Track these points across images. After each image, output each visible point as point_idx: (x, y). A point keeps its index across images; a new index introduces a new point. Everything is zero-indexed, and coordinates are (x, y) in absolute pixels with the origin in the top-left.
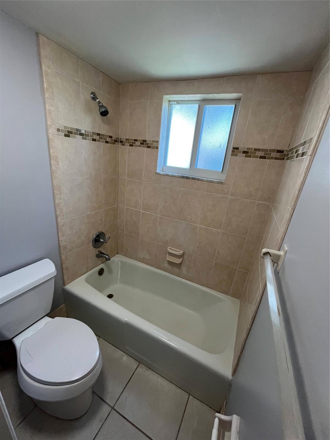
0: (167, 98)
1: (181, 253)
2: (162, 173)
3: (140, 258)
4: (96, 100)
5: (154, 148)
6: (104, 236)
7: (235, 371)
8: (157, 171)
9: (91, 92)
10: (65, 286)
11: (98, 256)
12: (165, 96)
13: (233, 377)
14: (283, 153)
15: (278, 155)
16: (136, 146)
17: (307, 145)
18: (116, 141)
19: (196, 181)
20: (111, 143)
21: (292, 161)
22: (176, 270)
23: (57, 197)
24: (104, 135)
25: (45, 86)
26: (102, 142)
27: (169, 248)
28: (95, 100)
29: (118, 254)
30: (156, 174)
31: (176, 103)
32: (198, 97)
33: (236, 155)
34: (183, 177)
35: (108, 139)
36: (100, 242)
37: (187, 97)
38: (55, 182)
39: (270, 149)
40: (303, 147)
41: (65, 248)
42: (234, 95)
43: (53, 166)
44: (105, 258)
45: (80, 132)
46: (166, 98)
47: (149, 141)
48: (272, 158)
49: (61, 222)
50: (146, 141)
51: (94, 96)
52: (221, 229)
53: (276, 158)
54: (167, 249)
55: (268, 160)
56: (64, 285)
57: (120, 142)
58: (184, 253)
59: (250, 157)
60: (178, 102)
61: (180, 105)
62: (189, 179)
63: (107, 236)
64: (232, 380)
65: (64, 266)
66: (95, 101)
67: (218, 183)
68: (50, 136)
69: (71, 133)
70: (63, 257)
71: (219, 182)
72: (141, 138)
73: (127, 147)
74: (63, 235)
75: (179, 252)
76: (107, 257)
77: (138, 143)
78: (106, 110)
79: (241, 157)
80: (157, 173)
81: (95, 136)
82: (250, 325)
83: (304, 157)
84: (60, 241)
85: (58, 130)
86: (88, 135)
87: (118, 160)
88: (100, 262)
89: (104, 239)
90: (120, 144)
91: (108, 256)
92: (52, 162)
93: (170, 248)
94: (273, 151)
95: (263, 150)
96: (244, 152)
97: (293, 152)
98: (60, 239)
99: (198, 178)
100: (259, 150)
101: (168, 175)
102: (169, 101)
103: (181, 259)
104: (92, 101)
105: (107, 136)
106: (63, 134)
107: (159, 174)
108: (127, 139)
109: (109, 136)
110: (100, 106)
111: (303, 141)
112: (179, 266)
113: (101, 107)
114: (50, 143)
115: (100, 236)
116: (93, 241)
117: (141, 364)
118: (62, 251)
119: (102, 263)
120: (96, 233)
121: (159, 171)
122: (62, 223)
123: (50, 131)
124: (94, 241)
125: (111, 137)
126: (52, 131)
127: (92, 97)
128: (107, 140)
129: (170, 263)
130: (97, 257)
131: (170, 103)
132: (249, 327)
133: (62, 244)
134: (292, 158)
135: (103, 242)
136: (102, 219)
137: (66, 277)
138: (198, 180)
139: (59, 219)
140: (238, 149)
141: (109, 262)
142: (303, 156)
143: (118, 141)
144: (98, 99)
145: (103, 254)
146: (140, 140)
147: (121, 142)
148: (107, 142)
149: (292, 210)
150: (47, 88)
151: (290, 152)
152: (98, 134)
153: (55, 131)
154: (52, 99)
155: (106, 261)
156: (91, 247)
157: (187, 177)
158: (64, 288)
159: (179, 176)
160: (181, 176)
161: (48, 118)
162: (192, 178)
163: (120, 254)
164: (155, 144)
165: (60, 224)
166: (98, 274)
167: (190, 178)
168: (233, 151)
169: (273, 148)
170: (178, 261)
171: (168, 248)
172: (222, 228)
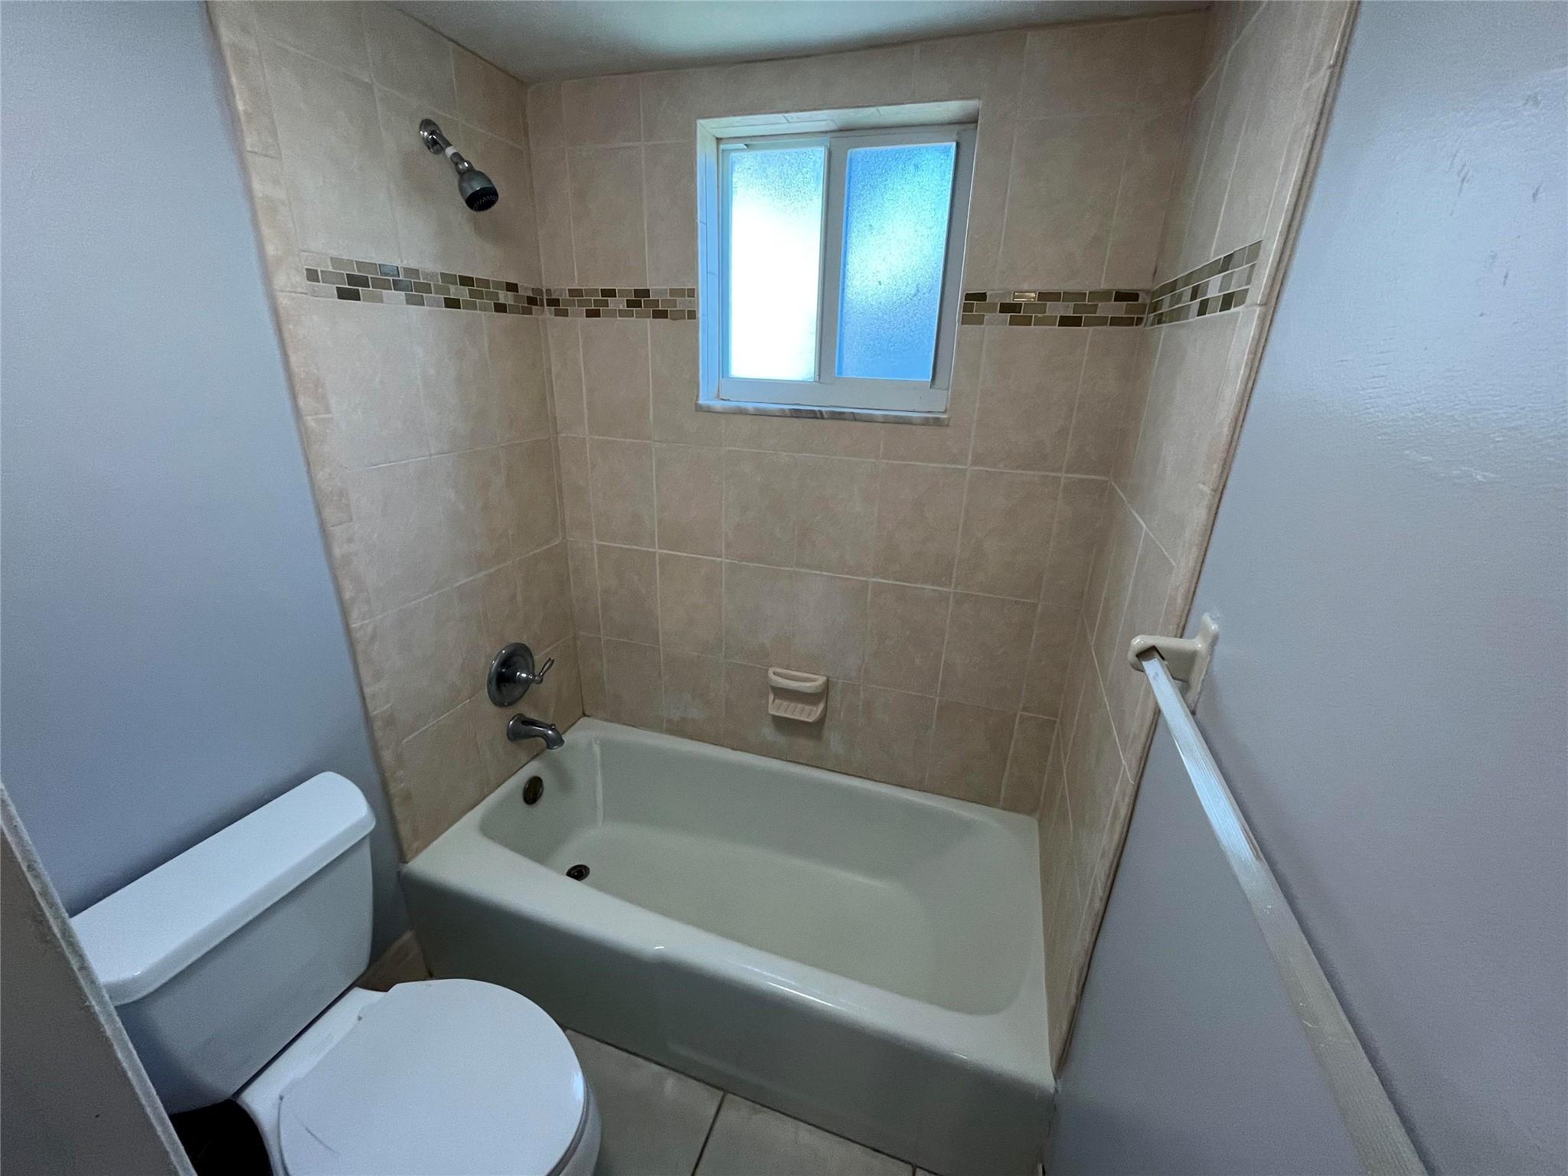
0: (710, 130)
1: (820, 685)
2: (718, 405)
3: (670, 721)
4: (443, 150)
5: (679, 316)
6: (529, 660)
7: (1063, 1061)
8: (701, 402)
9: (419, 121)
10: (407, 863)
11: (514, 735)
12: (701, 123)
13: (1058, 1081)
14: (1137, 300)
15: (1120, 309)
16: (612, 314)
17: (1239, 271)
18: (532, 301)
19: (847, 422)
20: (515, 310)
21: (1183, 326)
22: (804, 744)
23: (338, 532)
24: (485, 283)
25: (240, 106)
26: (481, 310)
27: (774, 673)
28: (436, 152)
29: (586, 718)
30: (697, 410)
31: (742, 146)
32: (824, 119)
33: (980, 321)
34: (797, 414)
35: (505, 298)
36: (515, 682)
37: (784, 121)
38: (321, 475)
39: (1093, 289)
40: (1224, 276)
41: (390, 721)
42: (952, 108)
43: (309, 418)
44: (540, 739)
45: (393, 276)
46: (708, 128)
47: (661, 292)
48: (1102, 321)
49: (361, 627)
50: (646, 293)
51: (431, 134)
52: (950, 585)
53: (1116, 321)
54: (766, 676)
55: (1091, 329)
56: (403, 859)
57: (548, 305)
58: (828, 682)
59: (1027, 321)
60: (750, 142)
61: (759, 153)
62: (822, 418)
63: (539, 658)
64: (1056, 1090)
65: (395, 788)
66: (441, 155)
67: (926, 422)
68: (283, 300)
69: (363, 282)
70: (387, 756)
71: (927, 419)
72: (626, 284)
73: (579, 321)
74: (378, 676)
75: (812, 683)
76: (550, 732)
77: (618, 303)
78: (486, 185)
79: (996, 327)
80: (699, 409)
81: (452, 288)
82: (1101, 900)
83: (1233, 310)
84: (368, 700)
85: (312, 275)
86: (427, 288)
87: (549, 371)
88: (523, 757)
89: (530, 669)
90: (548, 312)
91: (552, 730)
92: (302, 402)
93: (779, 670)
94: (1104, 295)
95: (1069, 296)
96: (1005, 308)
97: (1180, 295)
98: (367, 691)
99: (853, 413)
100: (1054, 296)
101: (741, 412)
102: (717, 139)
103: (821, 706)
104: (429, 154)
105: (497, 285)
106: (333, 289)
107: (709, 410)
108: (574, 293)
109: (507, 283)
110: (461, 174)
111: (1216, 254)
112: (815, 730)
113: (466, 175)
114: (288, 328)
115: (515, 659)
116: (490, 682)
117: (730, 1096)
118: (379, 734)
119: (534, 758)
120: (497, 652)
121: (708, 399)
122: (370, 629)
123: (280, 280)
124: (494, 682)
125: (512, 287)
126: (289, 280)
127: (425, 140)
128: (501, 301)
129: (781, 724)
130: (512, 741)
131: (722, 147)
132: (1098, 905)
133: (378, 709)
134: (1178, 315)
135: (527, 680)
136: (513, 598)
137: (405, 830)
138: (855, 418)
139: (355, 614)
140: (982, 297)
141: (557, 751)
142: (1229, 309)
143: (542, 300)
144: (449, 144)
145: (533, 723)
146: (623, 293)
147: (553, 302)
148: (500, 308)
149: (1214, 496)
150: (245, 112)
151: (1167, 298)
152: (466, 281)
153: (300, 280)
154: (271, 152)
155: (549, 747)
156: (488, 707)
157: (813, 412)
158: (405, 870)
159: (783, 410)
160: (790, 410)
161: (266, 231)
162: (834, 413)
163: (595, 717)
164: (682, 304)
165: (358, 635)
166: (522, 800)
167: (826, 416)
168: (967, 308)
169: (1102, 287)
170: (808, 714)
171: (771, 671)
172: (954, 580)
